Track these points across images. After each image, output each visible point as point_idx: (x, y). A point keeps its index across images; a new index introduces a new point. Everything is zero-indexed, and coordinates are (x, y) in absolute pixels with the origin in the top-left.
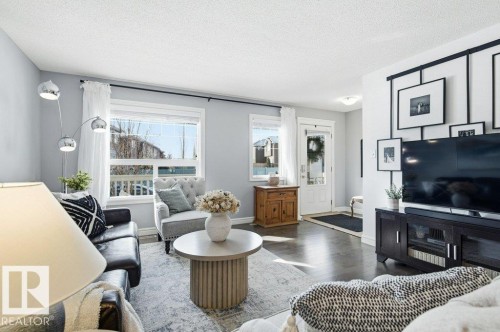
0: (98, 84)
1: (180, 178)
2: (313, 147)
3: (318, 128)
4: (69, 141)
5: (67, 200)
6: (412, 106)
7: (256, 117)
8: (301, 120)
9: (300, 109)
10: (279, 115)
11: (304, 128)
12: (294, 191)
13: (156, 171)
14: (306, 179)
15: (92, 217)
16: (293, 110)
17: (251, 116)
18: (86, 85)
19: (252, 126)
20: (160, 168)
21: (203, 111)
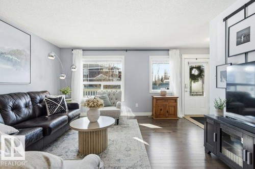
0: (77, 50)
1: (114, 90)
2: (195, 72)
3: (198, 60)
4: (63, 75)
5: (49, 98)
6: (237, 38)
7: (153, 58)
8: (184, 56)
9: (183, 50)
10: (168, 54)
11: (186, 61)
12: (175, 99)
13: (102, 87)
14: (189, 93)
15: (57, 105)
16: (178, 51)
17: (150, 57)
18: (74, 52)
19: (151, 63)
20: (104, 86)
21: (123, 57)
